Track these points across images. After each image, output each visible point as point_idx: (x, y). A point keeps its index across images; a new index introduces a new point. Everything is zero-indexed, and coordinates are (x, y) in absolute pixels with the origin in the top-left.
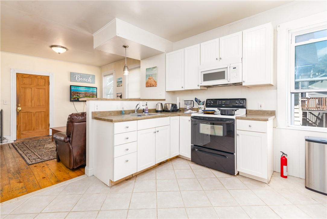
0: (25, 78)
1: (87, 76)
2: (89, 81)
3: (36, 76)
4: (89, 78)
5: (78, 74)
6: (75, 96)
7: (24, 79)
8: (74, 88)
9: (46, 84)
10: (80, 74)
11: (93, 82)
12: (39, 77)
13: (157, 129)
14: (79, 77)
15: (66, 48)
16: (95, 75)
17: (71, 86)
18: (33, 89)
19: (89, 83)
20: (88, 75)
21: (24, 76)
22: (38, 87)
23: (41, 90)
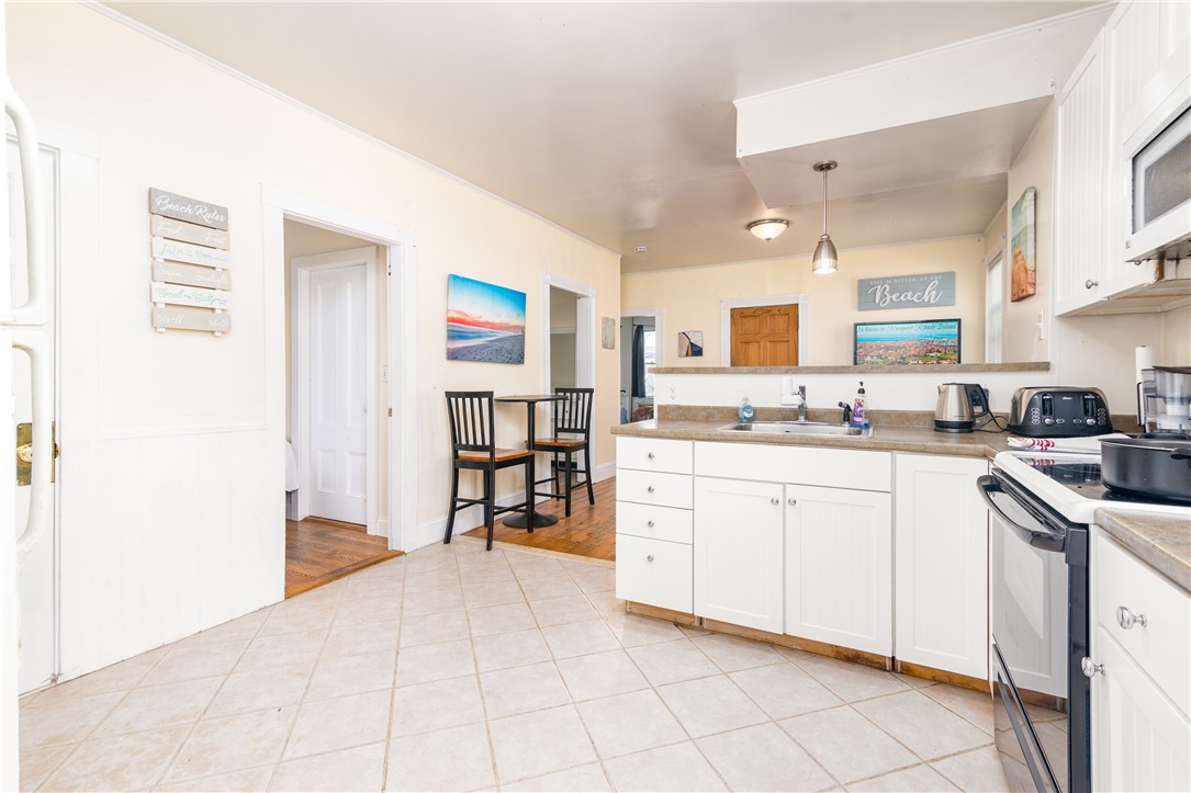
0: (746, 317)
1: (917, 283)
2: (926, 298)
3: (768, 310)
4: (929, 288)
5: (884, 280)
6: (869, 359)
7: (745, 320)
8: (867, 330)
9: (791, 328)
10: (893, 278)
11: (949, 300)
12: (775, 311)
13: (792, 493)
14: (887, 290)
15: (781, 221)
16: (953, 273)
17: (856, 325)
18: (762, 343)
19: (929, 304)
20: (924, 275)
21: (746, 313)
22: (772, 339)
23: (779, 345)
